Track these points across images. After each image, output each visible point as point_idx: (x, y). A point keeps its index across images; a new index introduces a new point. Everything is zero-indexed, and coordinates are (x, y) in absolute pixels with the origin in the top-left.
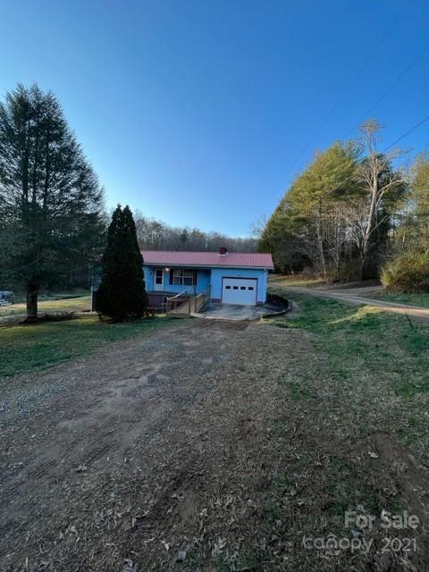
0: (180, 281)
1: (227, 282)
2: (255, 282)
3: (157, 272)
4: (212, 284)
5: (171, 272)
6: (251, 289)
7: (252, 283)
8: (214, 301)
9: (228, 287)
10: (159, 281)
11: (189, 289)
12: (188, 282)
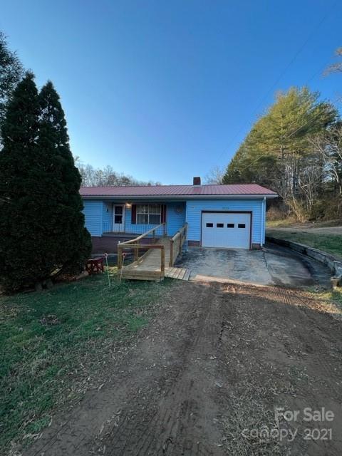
0: (145, 219)
1: (208, 218)
2: (248, 216)
3: (116, 208)
4: (187, 221)
5: (134, 208)
6: (242, 226)
7: (244, 219)
8: (191, 243)
9: (210, 225)
10: (118, 220)
11: (158, 229)
12: (154, 220)
